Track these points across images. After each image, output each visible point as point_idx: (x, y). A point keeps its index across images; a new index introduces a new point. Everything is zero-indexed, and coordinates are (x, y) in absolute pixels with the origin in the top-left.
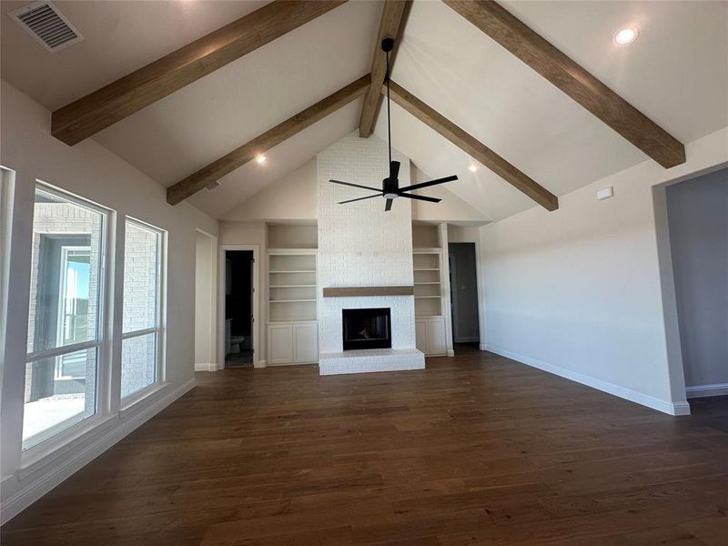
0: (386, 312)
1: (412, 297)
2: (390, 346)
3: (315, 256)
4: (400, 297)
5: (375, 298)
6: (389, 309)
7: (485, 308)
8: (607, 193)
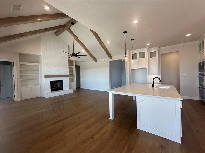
0: (62, 81)
1: (69, 77)
2: (63, 89)
3: (38, 66)
4: (66, 77)
5: (59, 78)
6: (63, 80)
7: (82, 80)
8: (104, 61)
